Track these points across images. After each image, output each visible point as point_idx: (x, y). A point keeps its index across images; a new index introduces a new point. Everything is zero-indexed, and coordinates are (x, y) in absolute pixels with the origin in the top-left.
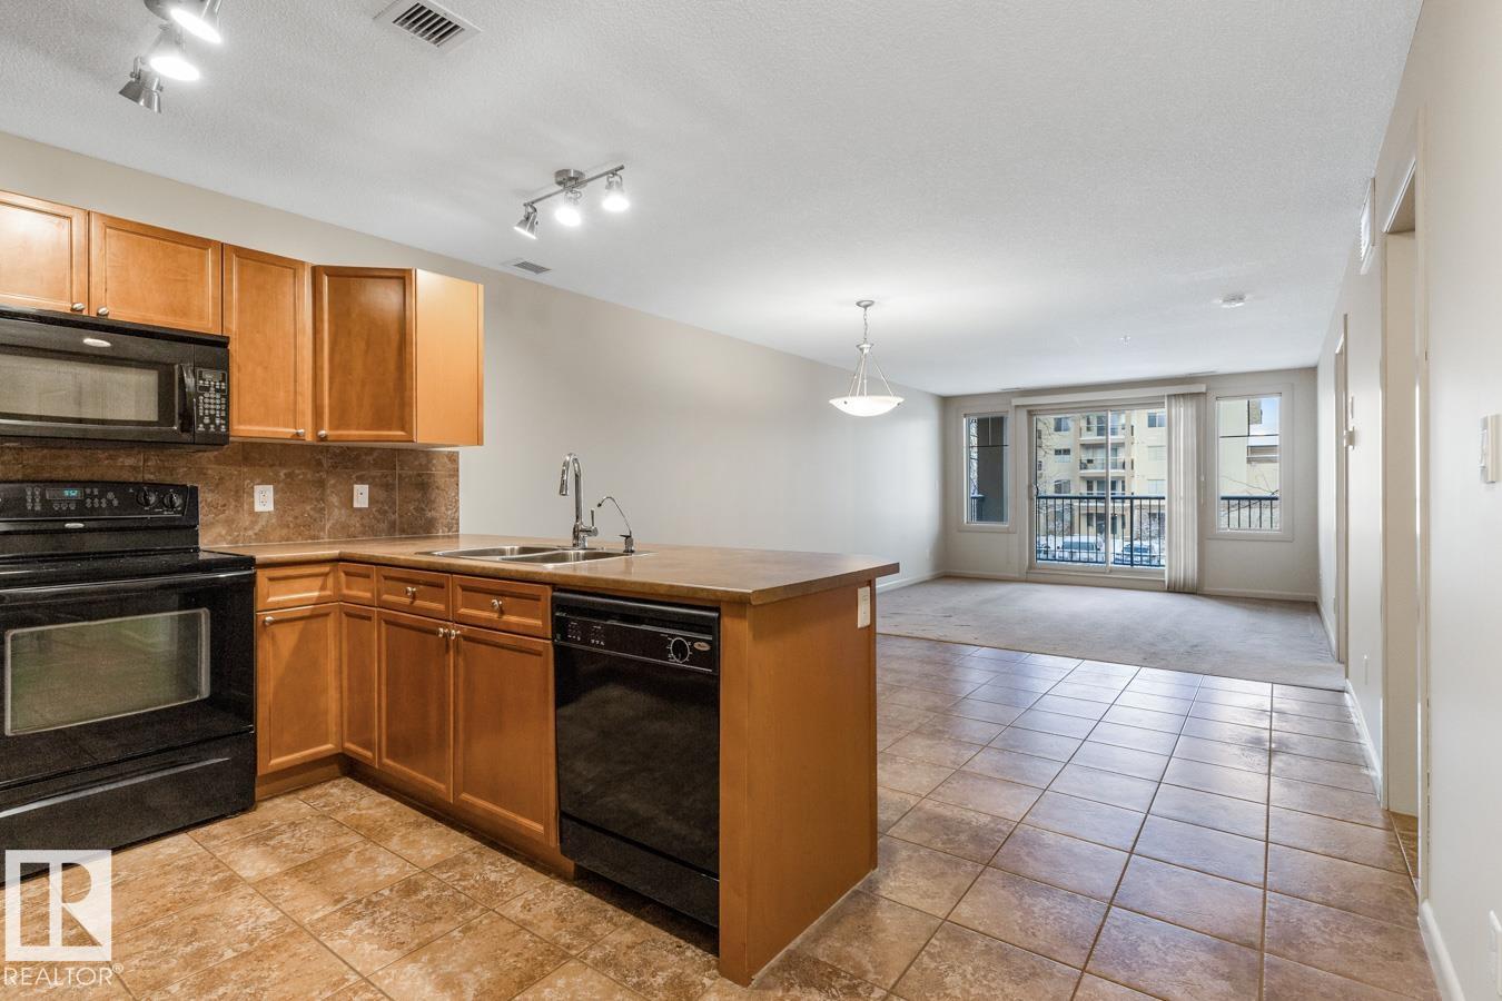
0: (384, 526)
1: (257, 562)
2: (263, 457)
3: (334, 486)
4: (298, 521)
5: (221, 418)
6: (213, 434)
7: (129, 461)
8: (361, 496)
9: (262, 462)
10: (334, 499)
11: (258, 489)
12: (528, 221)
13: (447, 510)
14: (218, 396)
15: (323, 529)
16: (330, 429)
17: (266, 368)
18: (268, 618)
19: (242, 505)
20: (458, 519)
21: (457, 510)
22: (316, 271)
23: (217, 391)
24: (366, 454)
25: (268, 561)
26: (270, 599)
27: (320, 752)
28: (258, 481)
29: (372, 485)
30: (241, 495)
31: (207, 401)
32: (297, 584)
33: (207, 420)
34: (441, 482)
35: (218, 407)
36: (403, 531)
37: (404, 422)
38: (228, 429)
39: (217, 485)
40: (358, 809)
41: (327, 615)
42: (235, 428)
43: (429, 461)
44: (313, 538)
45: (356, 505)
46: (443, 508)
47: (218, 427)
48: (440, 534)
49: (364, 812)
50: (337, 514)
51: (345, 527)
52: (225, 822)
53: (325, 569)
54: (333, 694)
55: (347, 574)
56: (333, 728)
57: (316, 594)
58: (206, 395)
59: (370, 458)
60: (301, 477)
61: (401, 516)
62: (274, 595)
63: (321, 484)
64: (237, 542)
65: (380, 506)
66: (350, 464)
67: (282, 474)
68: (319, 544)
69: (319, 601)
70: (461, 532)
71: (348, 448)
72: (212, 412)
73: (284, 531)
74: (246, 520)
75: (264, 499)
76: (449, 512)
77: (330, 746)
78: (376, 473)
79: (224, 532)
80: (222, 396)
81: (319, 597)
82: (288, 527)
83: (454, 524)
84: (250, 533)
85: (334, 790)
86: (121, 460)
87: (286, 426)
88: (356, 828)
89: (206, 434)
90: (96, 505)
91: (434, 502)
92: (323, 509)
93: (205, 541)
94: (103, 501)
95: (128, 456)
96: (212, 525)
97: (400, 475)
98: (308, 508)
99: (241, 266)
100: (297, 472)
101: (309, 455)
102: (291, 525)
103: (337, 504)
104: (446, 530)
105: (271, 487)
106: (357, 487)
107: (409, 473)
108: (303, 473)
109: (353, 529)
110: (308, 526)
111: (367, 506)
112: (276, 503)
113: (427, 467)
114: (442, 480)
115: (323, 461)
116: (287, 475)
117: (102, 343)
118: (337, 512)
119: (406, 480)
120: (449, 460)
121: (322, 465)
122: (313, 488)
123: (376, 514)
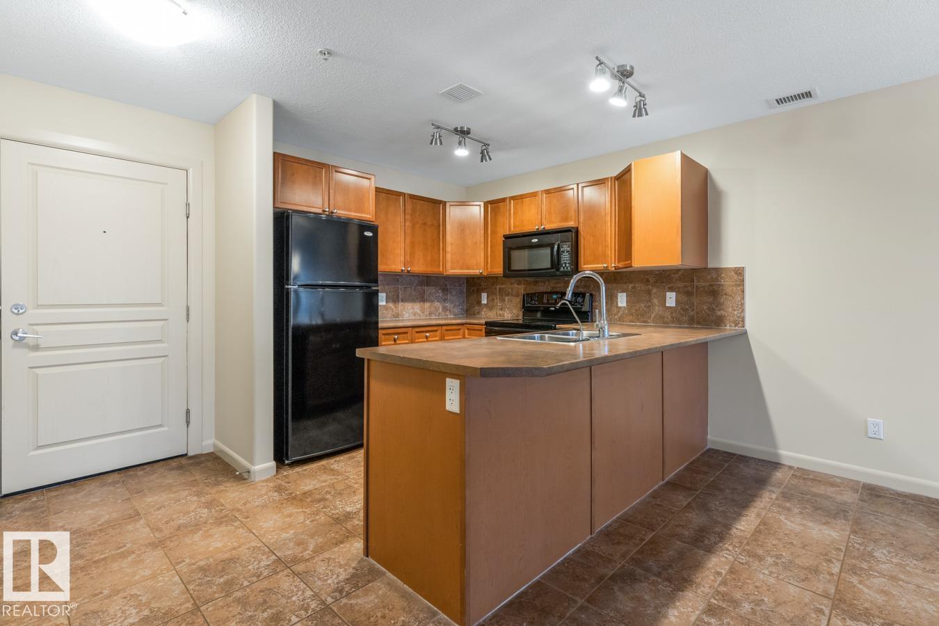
0: (686, 318)
3: (655, 293)
4: (638, 312)
6: (567, 272)
8: (671, 299)
9: (622, 281)
10: (656, 301)
11: (619, 295)
13: (735, 310)
14: (567, 254)
15: (649, 317)
19: (614, 304)
20: (744, 318)
21: (743, 310)
22: (613, 180)
24: (674, 273)
28: (619, 291)
29: (678, 292)
30: (614, 298)
31: (564, 257)
33: (564, 266)
34: (729, 290)
36: (699, 323)
42: (582, 267)
43: (719, 275)
44: (645, 322)
45: (667, 305)
46: (731, 309)
47: (567, 268)
48: (728, 327)
50: (657, 309)
51: (662, 317)
59: (677, 276)
60: (639, 288)
61: (697, 313)
63: (649, 292)
65: (683, 305)
66: (665, 280)
67: (630, 287)
71: (664, 270)
73: (631, 317)
74: (615, 310)
75: (622, 300)
76: (735, 313)
78: (680, 285)
82: (633, 315)
83: (740, 321)
84: (616, 317)
89: (563, 272)
91: (723, 304)
92: (650, 306)
97: (697, 286)
98: (642, 305)
100: (637, 285)
101: (642, 276)
102: (635, 314)
103: (657, 304)
104: (733, 325)
105: (625, 294)
106: (668, 294)
107: (704, 284)
108: (641, 287)
109: (666, 319)
110: (642, 315)
111: (674, 305)
112: (627, 302)
113: (717, 279)
114: (730, 289)
115: (650, 279)
116: (633, 288)
117: (536, 240)
118: (657, 308)
119: (701, 289)
120: (736, 273)
121: (649, 282)
122: (645, 294)
123: (681, 311)
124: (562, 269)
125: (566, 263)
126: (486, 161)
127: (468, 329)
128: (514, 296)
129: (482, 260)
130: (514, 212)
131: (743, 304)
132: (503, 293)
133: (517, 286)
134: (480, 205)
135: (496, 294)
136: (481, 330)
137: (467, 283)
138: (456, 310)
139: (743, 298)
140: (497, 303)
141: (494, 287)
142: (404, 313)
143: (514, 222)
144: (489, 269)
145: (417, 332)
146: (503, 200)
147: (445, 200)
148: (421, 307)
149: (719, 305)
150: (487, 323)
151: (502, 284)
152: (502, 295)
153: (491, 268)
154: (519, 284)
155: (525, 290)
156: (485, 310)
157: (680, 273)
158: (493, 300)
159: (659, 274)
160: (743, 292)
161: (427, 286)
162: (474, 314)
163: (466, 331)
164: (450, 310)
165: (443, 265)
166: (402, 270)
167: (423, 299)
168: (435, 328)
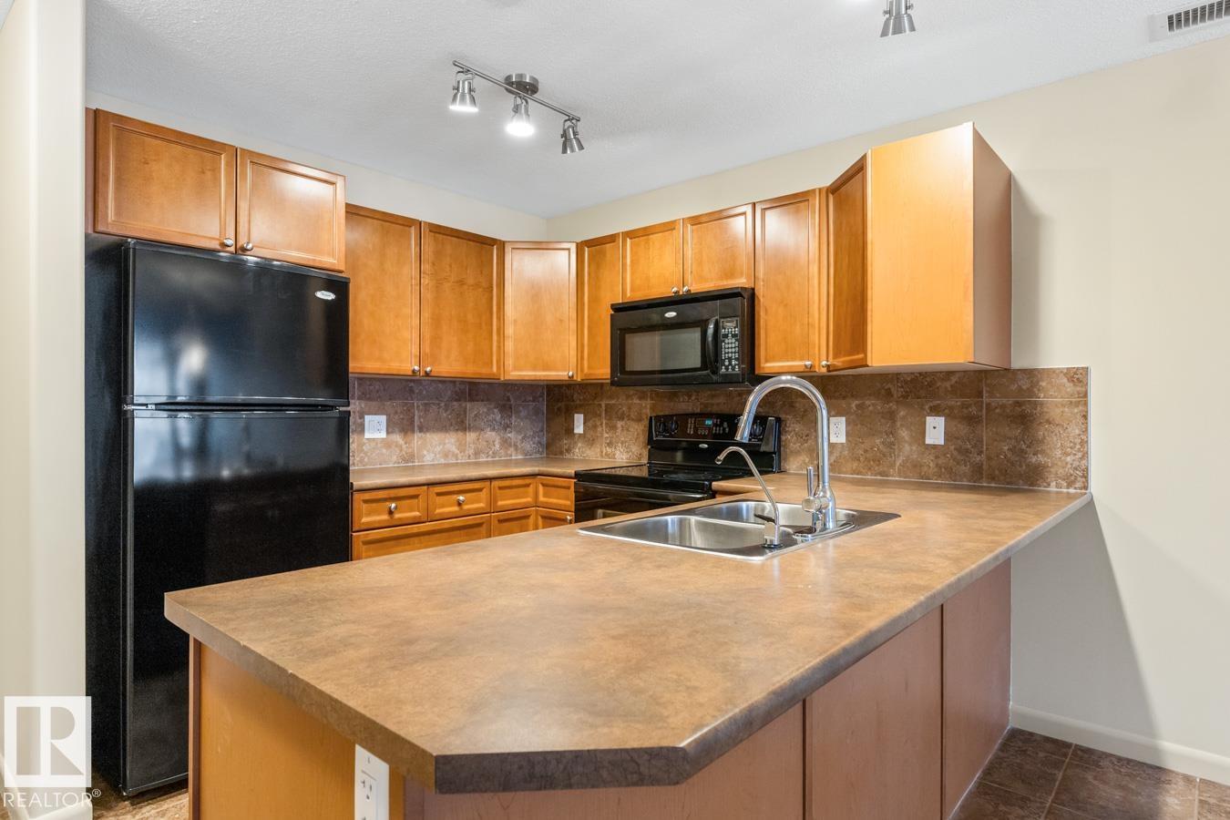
0: (965, 469)
2: (838, 389)
3: (904, 418)
4: (869, 455)
5: (736, 359)
6: (731, 375)
8: (935, 430)
9: (837, 394)
10: (904, 434)
11: (833, 421)
13: (1068, 454)
15: (892, 465)
16: (833, 358)
20: (1087, 470)
21: (1085, 455)
23: (735, 337)
24: (943, 379)
28: (834, 413)
29: (950, 416)
31: (727, 346)
33: (727, 363)
34: (1055, 413)
35: (734, 350)
36: (992, 478)
38: (753, 366)
39: (802, 417)
42: (762, 365)
43: (1034, 384)
44: (884, 474)
45: (928, 441)
46: (1061, 452)
47: (734, 368)
48: (1053, 488)
50: (907, 450)
51: (916, 466)
59: (948, 384)
60: (871, 408)
61: (989, 458)
63: (891, 416)
65: (959, 442)
66: (923, 393)
67: (853, 405)
71: (921, 374)
72: (730, 355)
73: (855, 464)
75: (838, 431)
76: (1069, 459)
78: (955, 402)
79: (807, 460)
80: (736, 340)
82: (859, 460)
89: (725, 376)
90: (717, 432)
91: (1042, 442)
92: (893, 443)
94: (721, 428)
96: (798, 453)
97: (988, 405)
98: (878, 441)
100: (867, 403)
101: (878, 384)
102: (862, 458)
103: (907, 438)
104: (1067, 483)
105: (844, 419)
106: (931, 421)
107: (1004, 400)
108: (873, 404)
109: (925, 469)
110: (878, 461)
111: (942, 443)
112: (848, 435)
113: (1030, 392)
114: (1058, 411)
115: (893, 390)
116: (857, 406)
117: (673, 314)
118: (907, 447)
119: (997, 411)
120: (1071, 380)
121: (892, 396)
122: (882, 420)
123: (955, 453)
124: (723, 370)
125: (730, 359)
126: (573, 150)
127: (543, 485)
128: (633, 420)
129: (573, 352)
130: (632, 261)
131: (1084, 443)
132: (613, 414)
133: (638, 402)
134: (569, 249)
135: (600, 415)
136: (569, 488)
137: (548, 395)
138: (528, 446)
139: (1086, 431)
140: (602, 434)
141: (596, 402)
142: (425, 452)
143: (632, 281)
144: (586, 370)
145: (439, 494)
146: (612, 239)
147: (503, 239)
148: (458, 440)
149: (1035, 443)
150: (578, 475)
151: (611, 397)
152: (610, 419)
153: (589, 367)
154: (640, 398)
155: (653, 408)
156: (580, 445)
157: (954, 379)
158: (595, 427)
159: (912, 380)
160: (1085, 417)
161: (472, 400)
162: (561, 453)
163: (541, 488)
164: (516, 446)
165: (498, 361)
166: (414, 371)
167: (461, 425)
168: (477, 485)
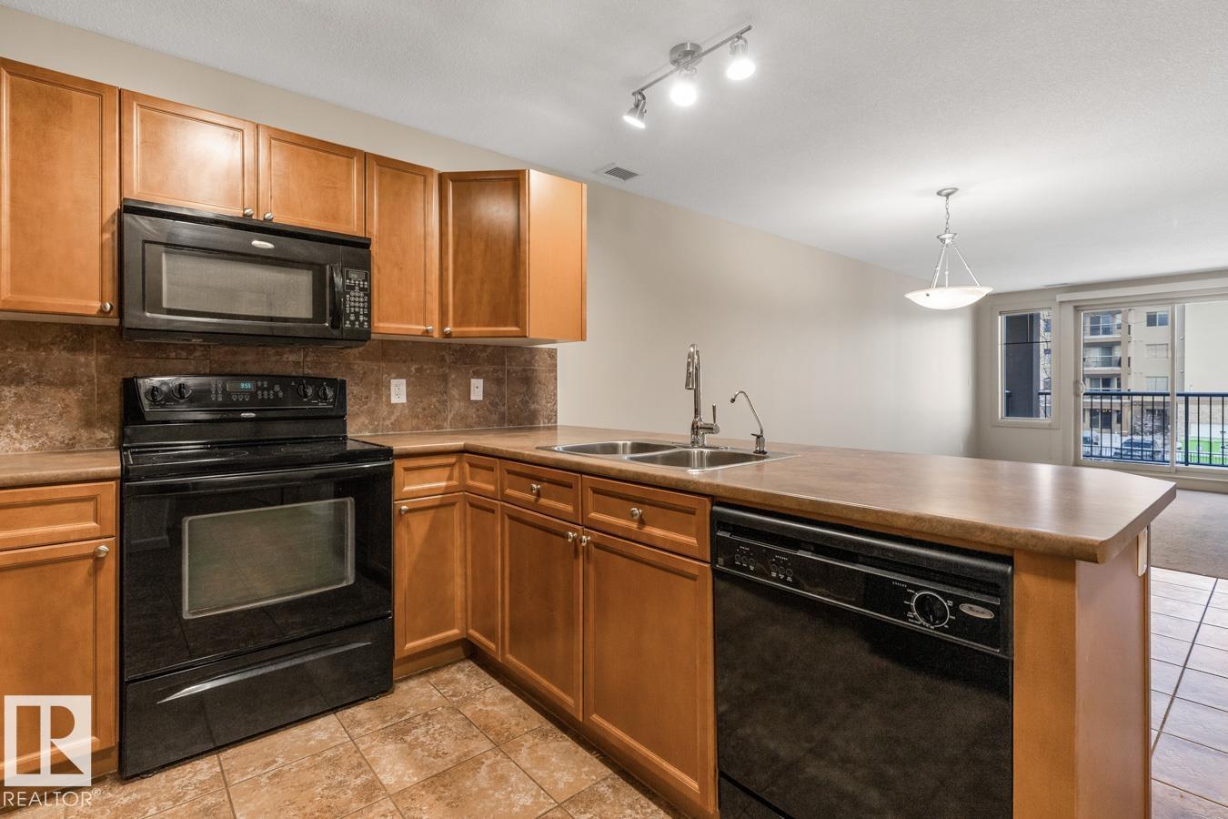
0: (495, 417)
1: (394, 453)
2: (400, 353)
3: (453, 380)
5: (364, 315)
6: (358, 331)
7: (292, 358)
9: (397, 358)
10: (455, 392)
11: (394, 382)
12: (638, 107)
13: (548, 402)
14: (362, 294)
15: (445, 419)
16: (455, 325)
17: (401, 269)
18: (404, 507)
19: (381, 398)
20: (556, 412)
21: (556, 404)
22: (442, 177)
23: (361, 289)
24: (481, 351)
25: (404, 452)
26: (406, 489)
27: (448, 637)
28: (394, 375)
29: (486, 380)
30: (381, 388)
31: (352, 299)
32: (428, 473)
33: (352, 318)
34: (542, 377)
35: (362, 305)
36: (511, 422)
37: (518, 318)
38: (370, 325)
39: (361, 380)
40: (484, 703)
41: (453, 504)
42: (375, 325)
43: (533, 358)
44: (438, 427)
45: (473, 398)
46: (544, 402)
47: (361, 324)
48: (541, 425)
49: (489, 708)
50: (458, 406)
51: (463, 418)
52: (367, 705)
53: (452, 460)
54: (459, 580)
55: (471, 465)
56: (459, 615)
57: (443, 484)
58: (352, 293)
59: (484, 355)
60: (429, 372)
61: (509, 408)
62: (410, 485)
63: (445, 378)
64: (377, 431)
65: (492, 398)
66: (468, 360)
67: (413, 369)
68: (443, 433)
69: (447, 491)
70: (558, 424)
71: (466, 345)
72: (357, 310)
73: (415, 422)
74: (384, 411)
75: (398, 392)
76: (549, 405)
77: (455, 631)
78: (489, 368)
79: (367, 421)
80: (365, 295)
81: (447, 487)
82: (418, 417)
83: (553, 415)
84: (388, 422)
85: (460, 676)
86: (286, 356)
87: (418, 324)
88: (485, 729)
89: (352, 330)
90: (266, 397)
91: (536, 395)
92: (446, 401)
93: (352, 430)
94: (272, 392)
95: (291, 352)
96: (357, 415)
97: (508, 371)
98: (434, 400)
99: (381, 173)
100: (425, 367)
101: (434, 351)
102: (420, 416)
103: (457, 396)
104: (547, 421)
105: (405, 381)
106: (474, 381)
107: (516, 368)
108: (430, 368)
109: (470, 419)
110: (434, 417)
111: (481, 399)
112: (408, 395)
113: (531, 363)
114: (544, 375)
115: (447, 358)
116: (417, 370)
117: (267, 245)
118: (457, 404)
119: (513, 375)
120: (549, 357)
121: (446, 361)
122: (438, 383)
123: (489, 406)
124: (348, 324)
125: (357, 314)
131: (555, 395)
136: (90, 500)
139: (556, 387)
149: (533, 397)
157: (489, 351)
159: (460, 350)
160: (556, 379)
